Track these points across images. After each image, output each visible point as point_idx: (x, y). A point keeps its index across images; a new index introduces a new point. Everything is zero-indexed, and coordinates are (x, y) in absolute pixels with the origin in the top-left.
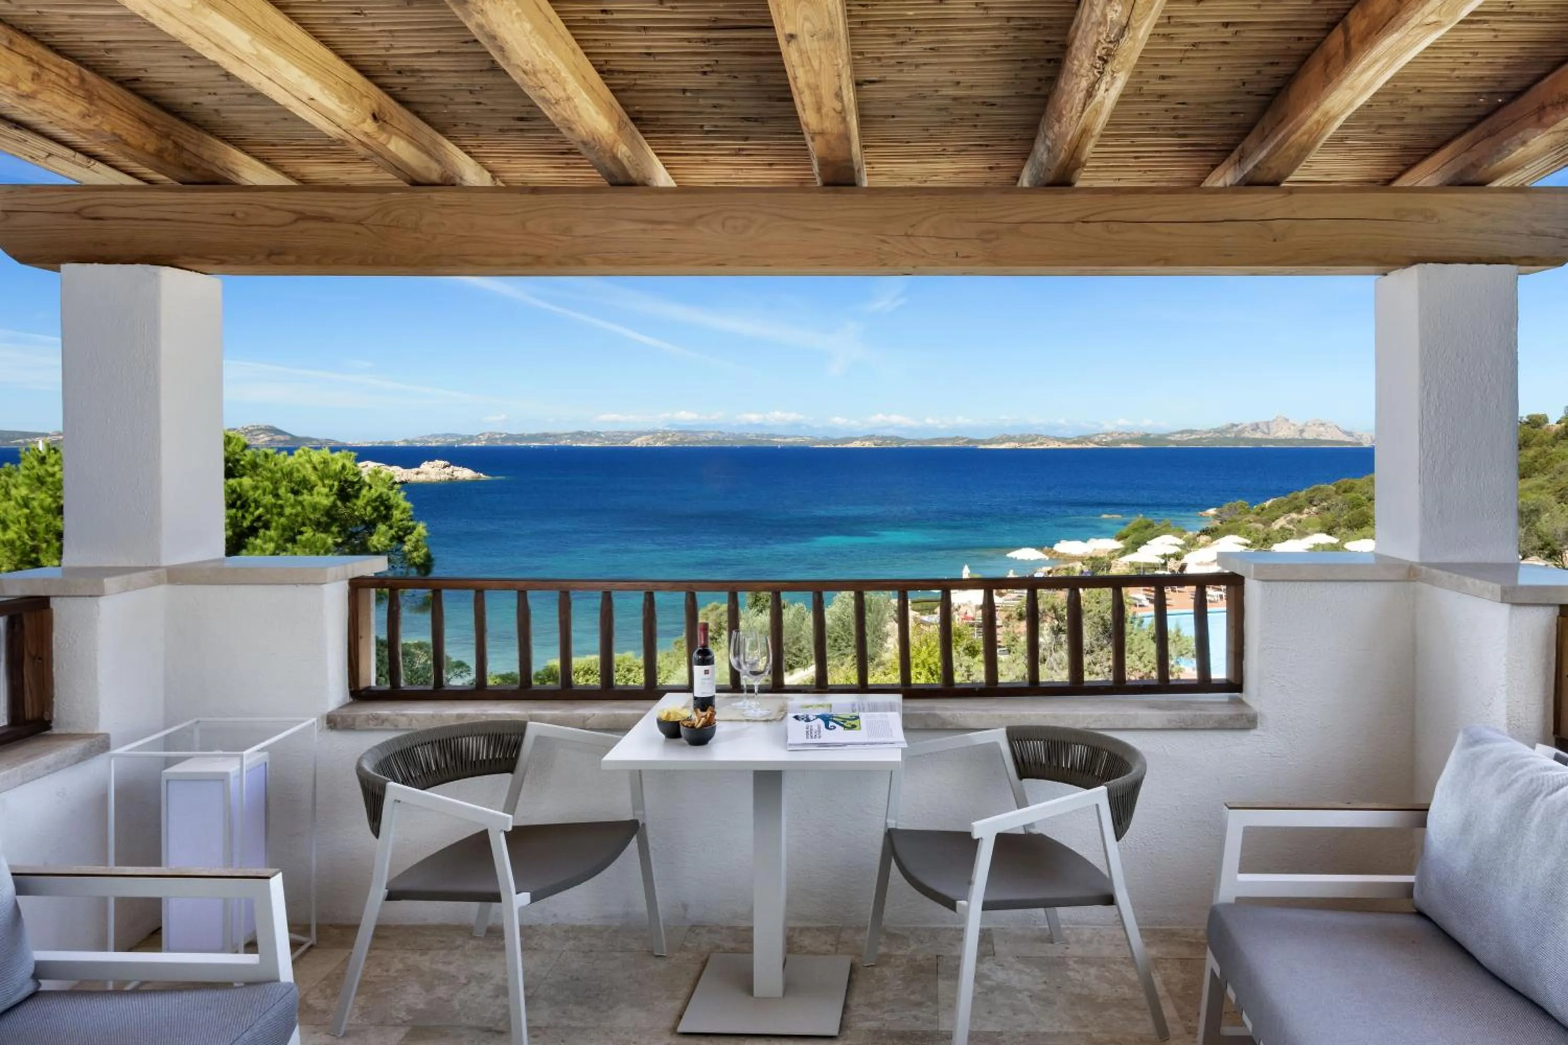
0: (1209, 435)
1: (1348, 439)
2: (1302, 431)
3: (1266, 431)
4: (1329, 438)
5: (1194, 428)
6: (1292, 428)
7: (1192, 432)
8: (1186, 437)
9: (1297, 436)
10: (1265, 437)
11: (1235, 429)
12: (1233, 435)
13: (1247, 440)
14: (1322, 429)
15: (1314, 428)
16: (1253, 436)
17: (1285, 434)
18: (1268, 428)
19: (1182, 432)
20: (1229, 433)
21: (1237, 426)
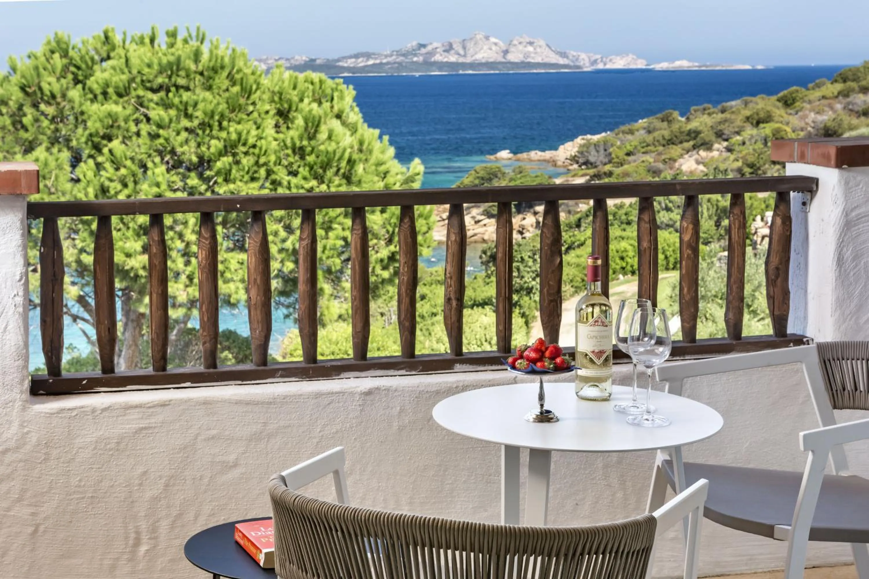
0: (389, 59)
1: (562, 61)
2: (506, 52)
3: (462, 52)
4: (538, 60)
5: (371, 51)
6: (494, 48)
7: (368, 55)
8: (361, 63)
9: (500, 59)
10: (461, 60)
11: (423, 51)
12: (421, 59)
13: (441, 65)
14: (530, 49)
15: (521, 47)
16: (445, 60)
17: (485, 55)
18: (464, 48)
19: (357, 56)
20: (415, 55)
21: (424, 46)
